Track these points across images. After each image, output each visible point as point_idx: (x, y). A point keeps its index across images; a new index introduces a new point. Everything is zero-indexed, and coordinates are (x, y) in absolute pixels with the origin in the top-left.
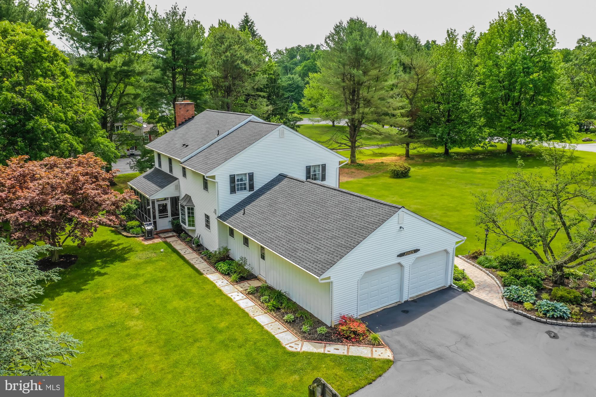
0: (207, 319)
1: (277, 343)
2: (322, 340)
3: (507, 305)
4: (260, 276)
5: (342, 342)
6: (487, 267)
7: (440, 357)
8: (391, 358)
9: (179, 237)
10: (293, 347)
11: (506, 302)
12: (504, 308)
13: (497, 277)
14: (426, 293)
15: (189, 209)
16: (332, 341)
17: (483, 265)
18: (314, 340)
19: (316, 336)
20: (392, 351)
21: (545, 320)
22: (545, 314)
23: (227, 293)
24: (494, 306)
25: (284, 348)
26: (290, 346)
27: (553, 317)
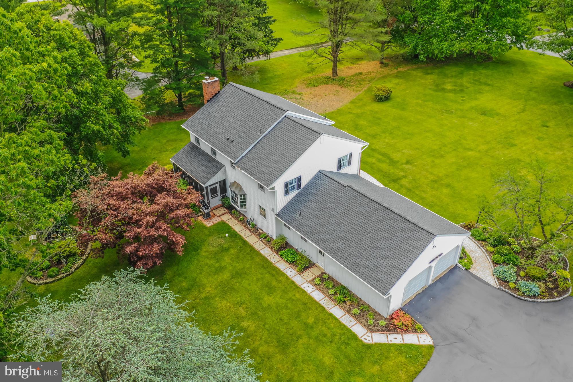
0: (297, 316)
1: (354, 337)
2: (384, 331)
3: (498, 284)
4: (317, 264)
5: (397, 332)
6: (478, 240)
7: (462, 340)
8: (432, 343)
9: (231, 213)
10: (366, 339)
11: (496, 280)
12: (495, 286)
13: (486, 251)
14: (441, 274)
15: (241, 196)
16: (391, 331)
17: (476, 238)
18: (378, 331)
19: (379, 327)
20: (431, 337)
21: (523, 298)
22: (524, 293)
23: (300, 284)
24: (488, 284)
25: (361, 341)
26: (365, 339)
27: (528, 296)
